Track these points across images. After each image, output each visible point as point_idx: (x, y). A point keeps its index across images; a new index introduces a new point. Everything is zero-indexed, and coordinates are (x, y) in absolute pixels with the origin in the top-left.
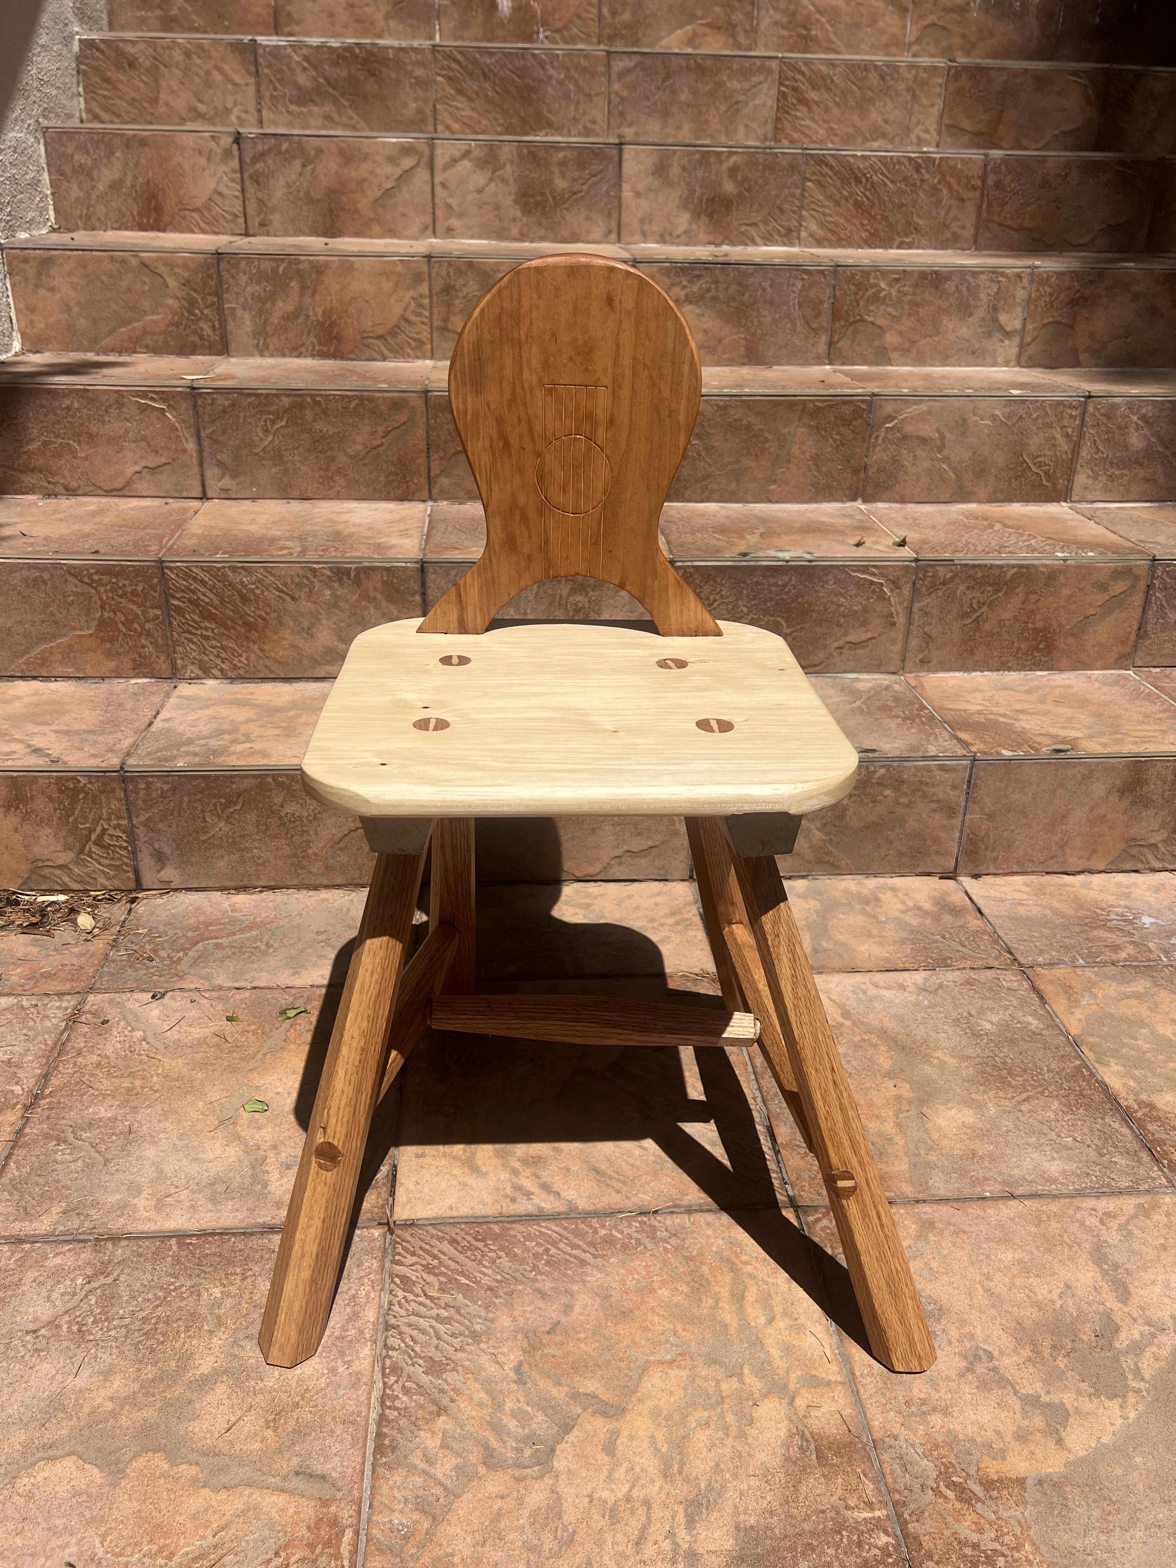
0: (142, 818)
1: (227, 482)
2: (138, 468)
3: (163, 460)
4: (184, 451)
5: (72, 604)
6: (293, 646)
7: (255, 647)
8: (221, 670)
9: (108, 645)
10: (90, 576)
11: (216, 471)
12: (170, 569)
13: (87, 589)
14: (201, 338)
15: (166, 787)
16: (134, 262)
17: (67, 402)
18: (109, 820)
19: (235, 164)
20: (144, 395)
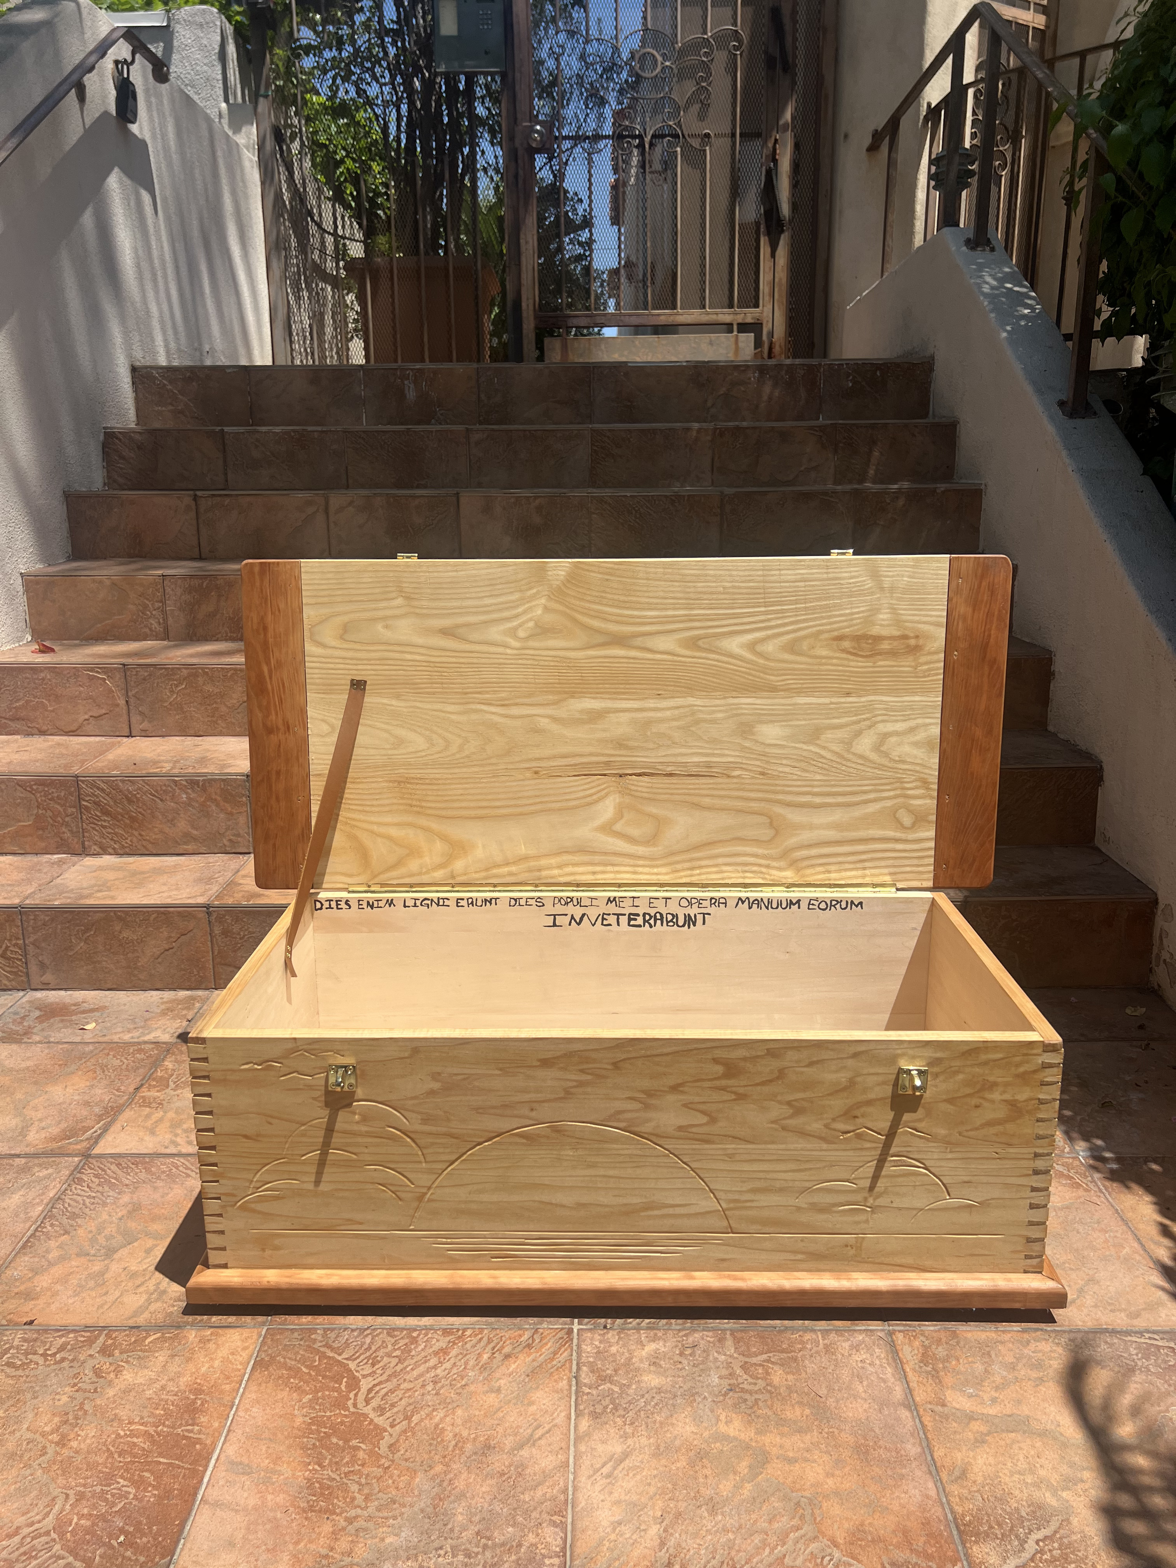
0: (31, 940)
1: (145, 725)
2: (86, 717)
3: (104, 711)
4: (118, 705)
5: (18, 805)
6: (161, 832)
7: (136, 833)
8: (114, 849)
9: (40, 832)
10: (31, 787)
11: (139, 718)
12: (83, 781)
13: (29, 795)
14: (151, 630)
15: (47, 918)
16: (108, 582)
17: (42, 675)
18: (10, 940)
19: (193, 514)
20: (92, 670)
